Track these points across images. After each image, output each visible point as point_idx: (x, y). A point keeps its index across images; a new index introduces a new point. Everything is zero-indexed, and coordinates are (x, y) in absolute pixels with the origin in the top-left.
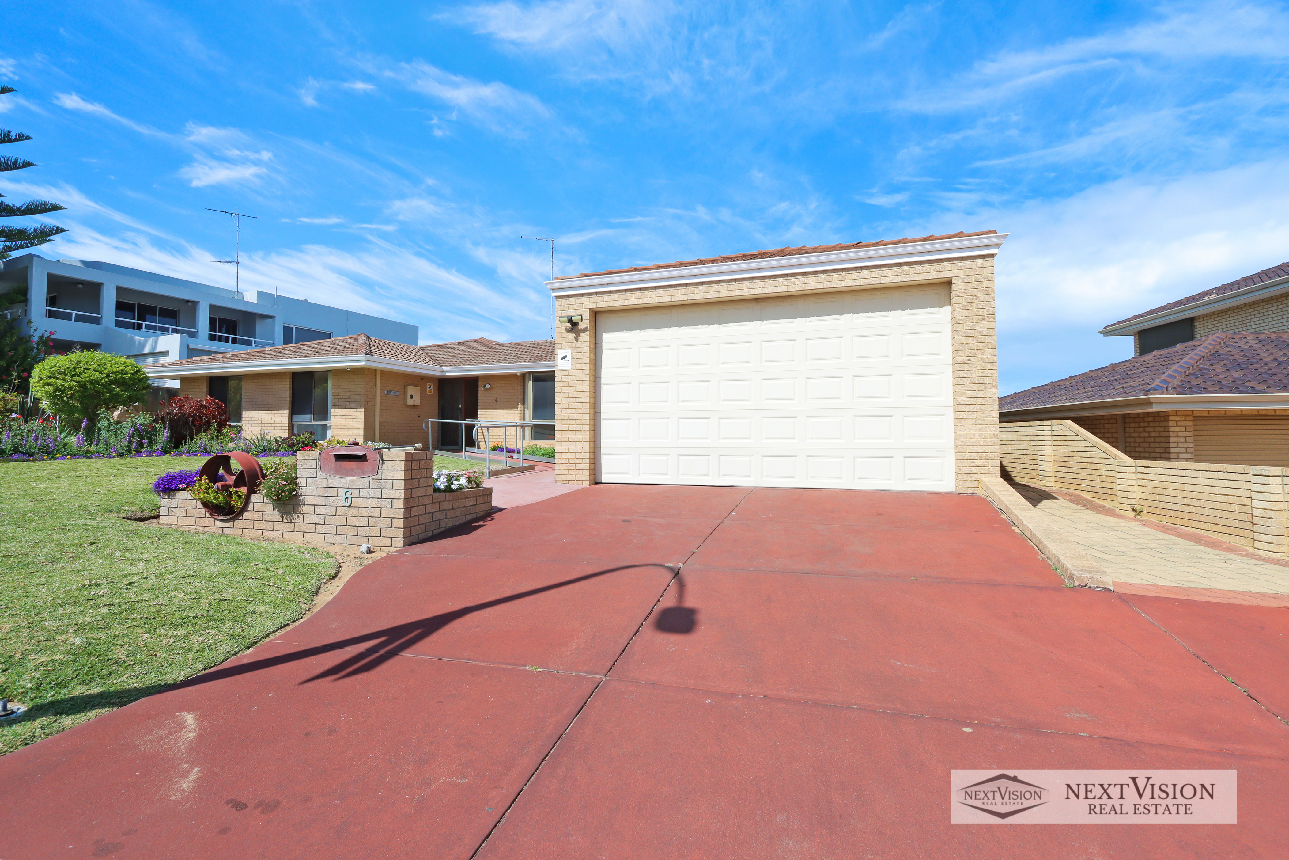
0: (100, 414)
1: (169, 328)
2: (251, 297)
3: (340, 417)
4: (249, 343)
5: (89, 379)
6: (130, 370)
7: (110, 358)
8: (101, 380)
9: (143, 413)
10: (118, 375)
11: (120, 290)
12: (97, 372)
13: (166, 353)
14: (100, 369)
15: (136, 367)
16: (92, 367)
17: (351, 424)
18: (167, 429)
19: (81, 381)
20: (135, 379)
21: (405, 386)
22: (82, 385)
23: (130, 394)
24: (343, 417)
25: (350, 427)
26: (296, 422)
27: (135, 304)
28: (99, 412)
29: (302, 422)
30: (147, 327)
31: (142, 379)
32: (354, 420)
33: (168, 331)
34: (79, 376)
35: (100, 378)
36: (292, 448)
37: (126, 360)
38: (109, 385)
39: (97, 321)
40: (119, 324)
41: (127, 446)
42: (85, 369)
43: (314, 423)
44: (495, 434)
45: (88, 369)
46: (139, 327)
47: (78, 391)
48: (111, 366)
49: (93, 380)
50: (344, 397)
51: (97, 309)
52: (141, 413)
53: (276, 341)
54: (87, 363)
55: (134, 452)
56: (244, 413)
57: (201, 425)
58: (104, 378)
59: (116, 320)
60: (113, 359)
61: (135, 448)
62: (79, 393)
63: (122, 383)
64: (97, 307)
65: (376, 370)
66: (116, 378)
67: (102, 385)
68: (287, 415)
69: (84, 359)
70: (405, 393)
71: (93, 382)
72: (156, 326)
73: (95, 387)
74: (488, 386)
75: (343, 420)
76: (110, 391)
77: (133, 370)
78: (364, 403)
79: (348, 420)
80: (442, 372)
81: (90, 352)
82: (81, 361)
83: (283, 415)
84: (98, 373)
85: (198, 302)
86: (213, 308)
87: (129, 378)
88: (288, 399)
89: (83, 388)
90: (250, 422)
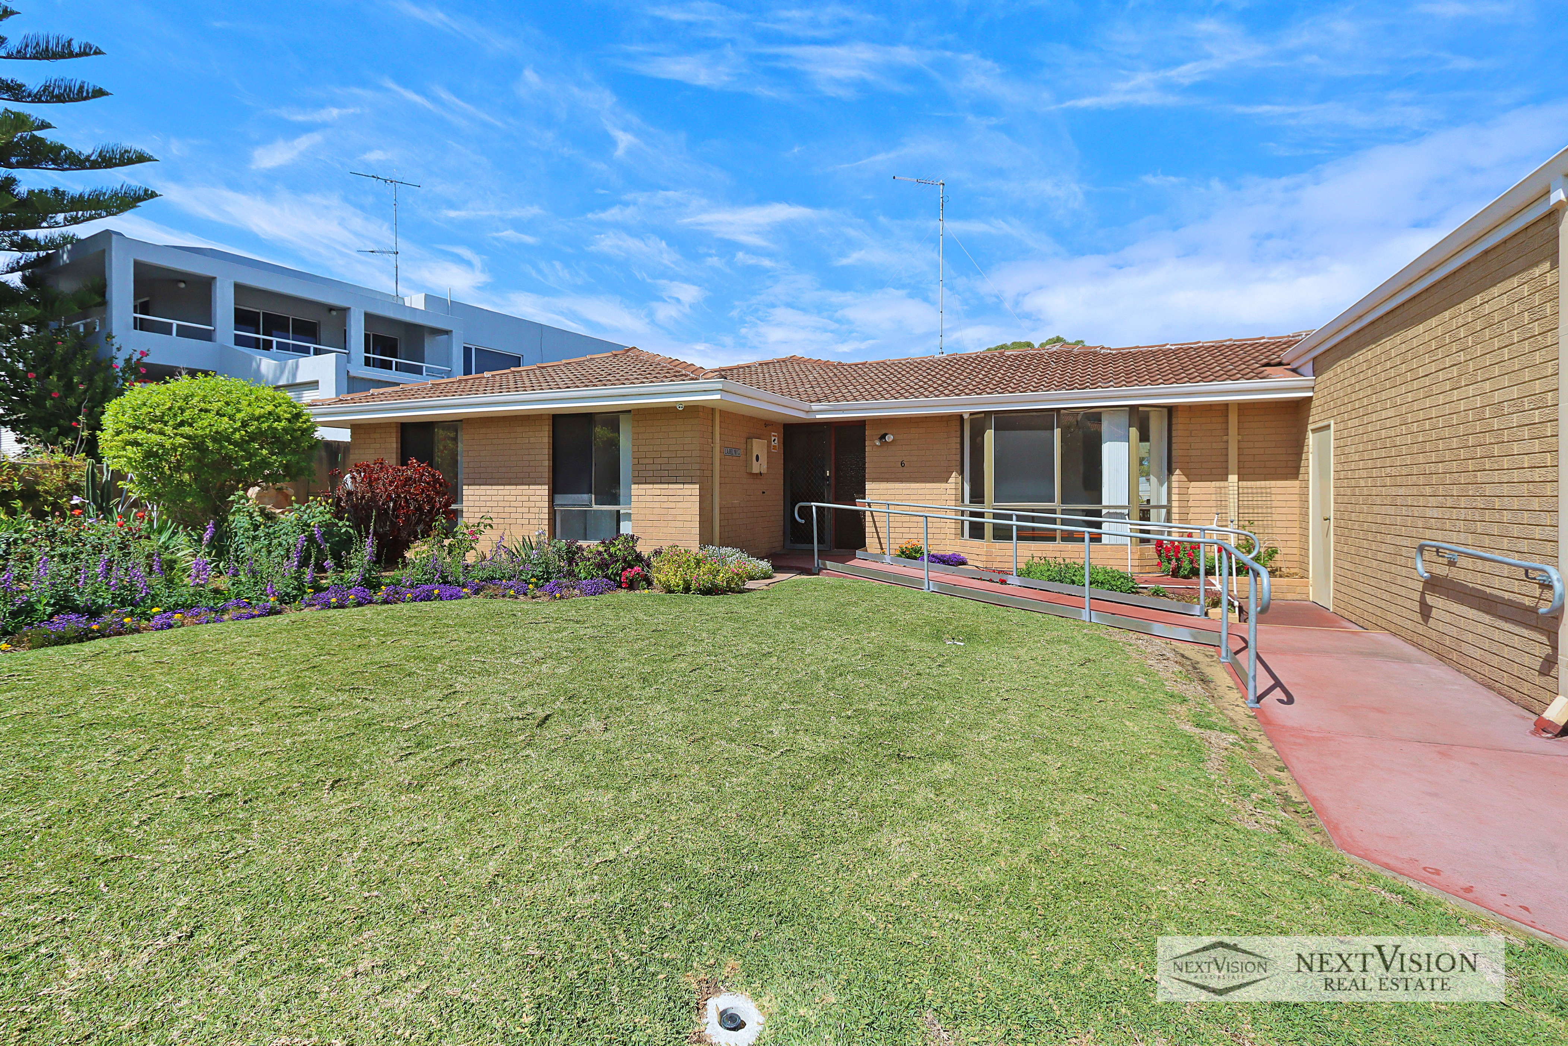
0: (233, 501)
1: (309, 347)
2: (417, 301)
3: (650, 499)
4: (418, 371)
5: (211, 431)
6: (284, 412)
7: (246, 388)
8: (233, 433)
9: (315, 499)
10: (263, 422)
11: (238, 288)
12: (224, 415)
13: (313, 385)
14: (229, 410)
15: (295, 407)
16: (215, 406)
17: (671, 511)
18: (371, 536)
19: (196, 436)
20: (295, 430)
21: (749, 438)
22: (198, 444)
23: (288, 461)
24: (656, 498)
25: (670, 518)
26: (562, 505)
27: (259, 313)
28: (232, 498)
29: (574, 505)
30: (280, 346)
31: (306, 430)
32: (679, 505)
33: (309, 353)
34: (191, 425)
35: (231, 430)
36: (603, 571)
37: (276, 393)
38: (248, 442)
39: (207, 336)
40: (240, 341)
41: (296, 579)
42: (201, 410)
43: (595, 507)
44: (900, 525)
45: (207, 411)
46: (267, 346)
47: (189, 458)
48: (249, 405)
49: (217, 432)
50: (657, 461)
51: (208, 319)
52: (312, 501)
53: (455, 368)
54: (204, 399)
55: (309, 591)
56: (465, 487)
57: (409, 515)
58: (238, 430)
59: (236, 335)
60: (251, 390)
61: (311, 582)
62: (192, 461)
63: (274, 440)
64: (207, 316)
65: (713, 410)
66: (261, 428)
67: (235, 444)
68: (547, 492)
69: (199, 391)
70: (748, 452)
71: (219, 437)
72: (289, 344)
73: (222, 447)
74: (889, 438)
75: (657, 505)
76: (249, 456)
77: (290, 413)
78: (698, 473)
79: (665, 505)
80: (807, 412)
81: (210, 377)
82: (192, 395)
83: (538, 492)
84: (226, 419)
85: (349, 308)
86: (369, 318)
87: (283, 429)
88: (546, 463)
89: (199, 451)
90: (477, 504)
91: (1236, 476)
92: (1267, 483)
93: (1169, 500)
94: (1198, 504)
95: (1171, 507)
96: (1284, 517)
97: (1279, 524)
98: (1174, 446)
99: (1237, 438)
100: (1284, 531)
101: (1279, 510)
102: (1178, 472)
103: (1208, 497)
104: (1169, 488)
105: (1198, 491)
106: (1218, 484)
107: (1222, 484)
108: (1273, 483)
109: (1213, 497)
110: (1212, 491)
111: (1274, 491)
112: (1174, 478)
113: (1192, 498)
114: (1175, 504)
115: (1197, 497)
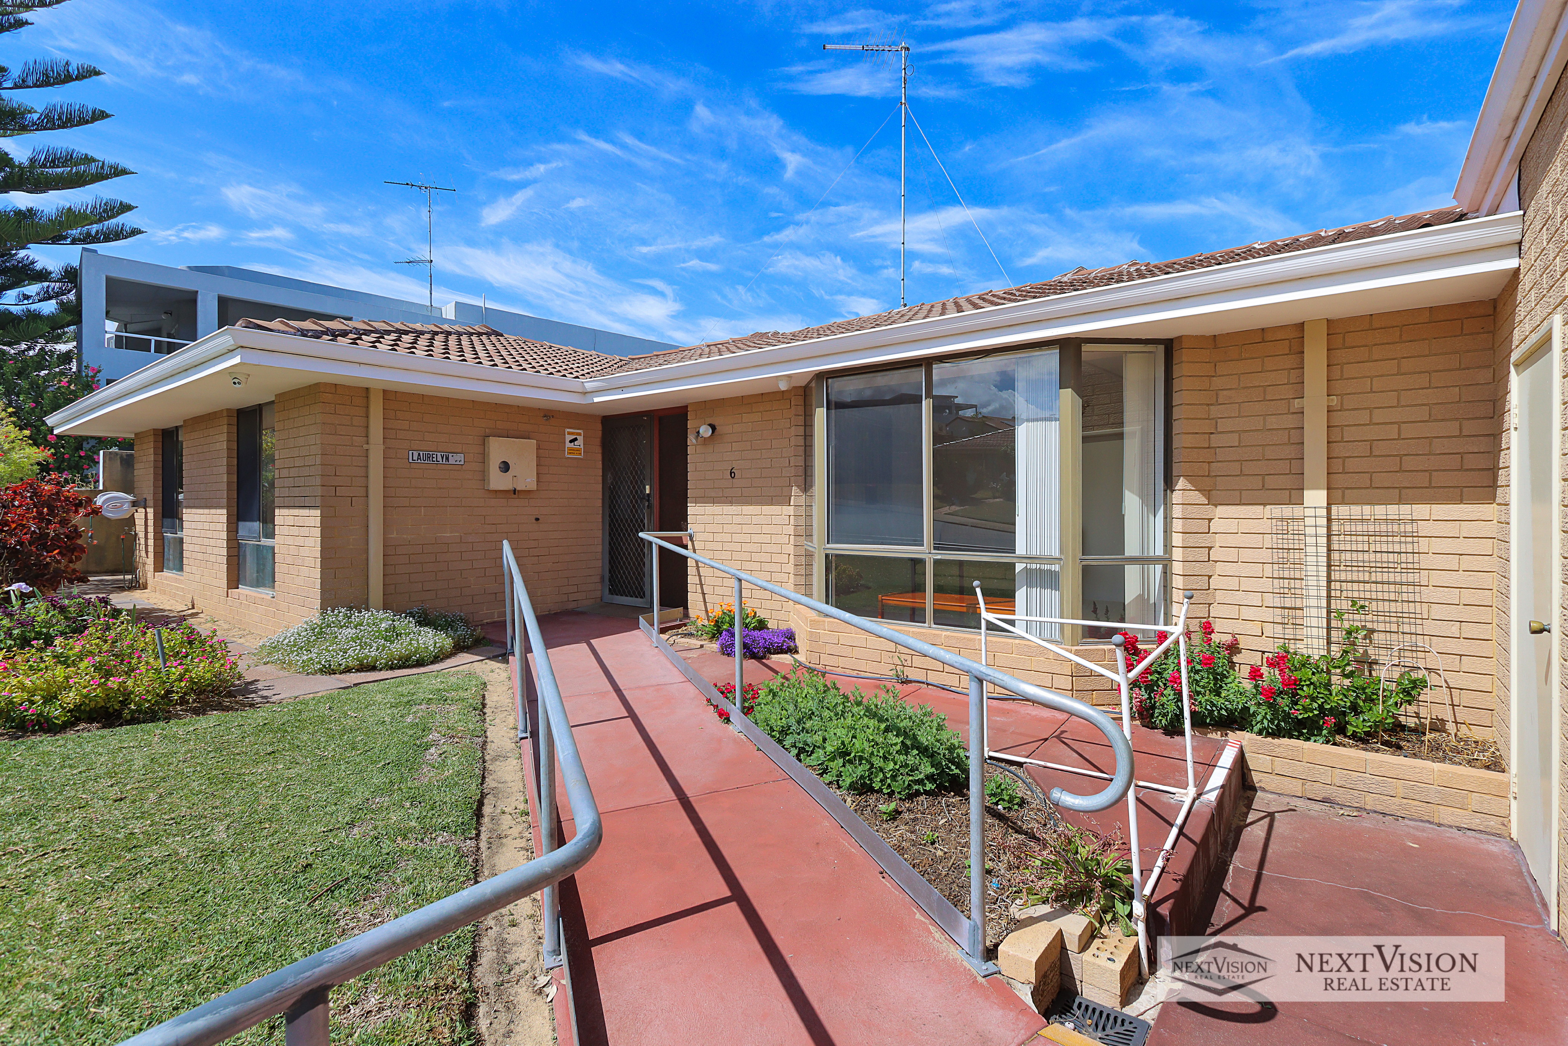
3: (287, 530)
17: (301, 551)
24: (291, 531)
25: (300, 562)
26: (243, 538)
29: (250, 537)
32: (306, 541)
43: (263, 542)
50: (292, 472)
56: (184, 511)
65: (363, 389)
68: (225, 519)
70: (485, 457)
74: (706, 431)
75: (292, 541)
79: (297, 541)
80: (581, 393)
83: (220, 519)
88: (225, 478)
91: (1324, 493)
92: (1405, 510)
93: (1168, 546)
94: (1232, 555)
95: (1171, 560)
96: (1453, 596)
97: (1437, 612)
98: (1176, 428)
99: (1324, 402)
100: (1454, 629)
101: (1437, 578)
102: (1181, 483)
103: (1256, 540)
104: (1168, 520)
105: (1232, 526)
106: (1277, 511)
107: (1287, 511)
108: (1421, 510)
109: (1268, 541)
110: (1265, 526)
111: (1424, 528)
112: (1177, 497)
113: (1219, 540)
114: (1177, 554)
115: (1231, 540)
